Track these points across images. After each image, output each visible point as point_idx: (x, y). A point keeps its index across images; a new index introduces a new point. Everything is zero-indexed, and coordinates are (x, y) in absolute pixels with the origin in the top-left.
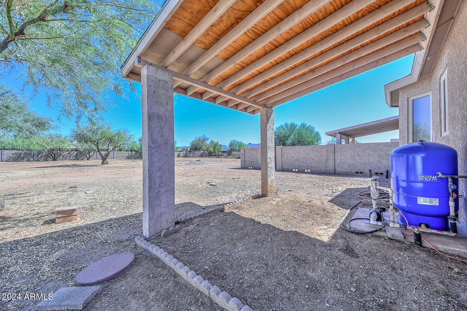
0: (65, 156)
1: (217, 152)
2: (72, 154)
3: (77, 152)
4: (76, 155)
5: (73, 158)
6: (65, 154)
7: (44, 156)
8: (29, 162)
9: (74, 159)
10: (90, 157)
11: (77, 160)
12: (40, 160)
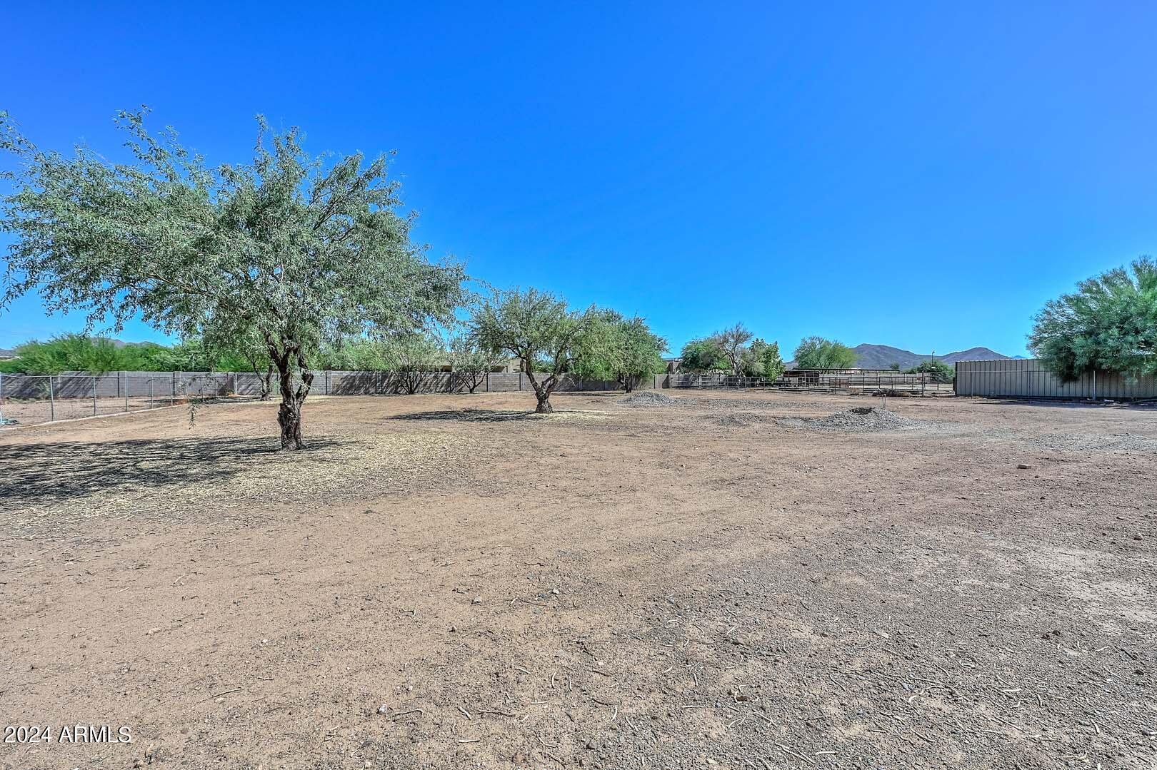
0: (429, 382)
1: (774, 375)
2: (440, 378)
3: (449, 375)
4: (449, 383)
5: (443, 388)
6: (429, 380)
7: (394, 384)
8: (367, 396)
9: (443, 391)
10: (475, 386)
11: (451, 391)
12: (386, 391)
